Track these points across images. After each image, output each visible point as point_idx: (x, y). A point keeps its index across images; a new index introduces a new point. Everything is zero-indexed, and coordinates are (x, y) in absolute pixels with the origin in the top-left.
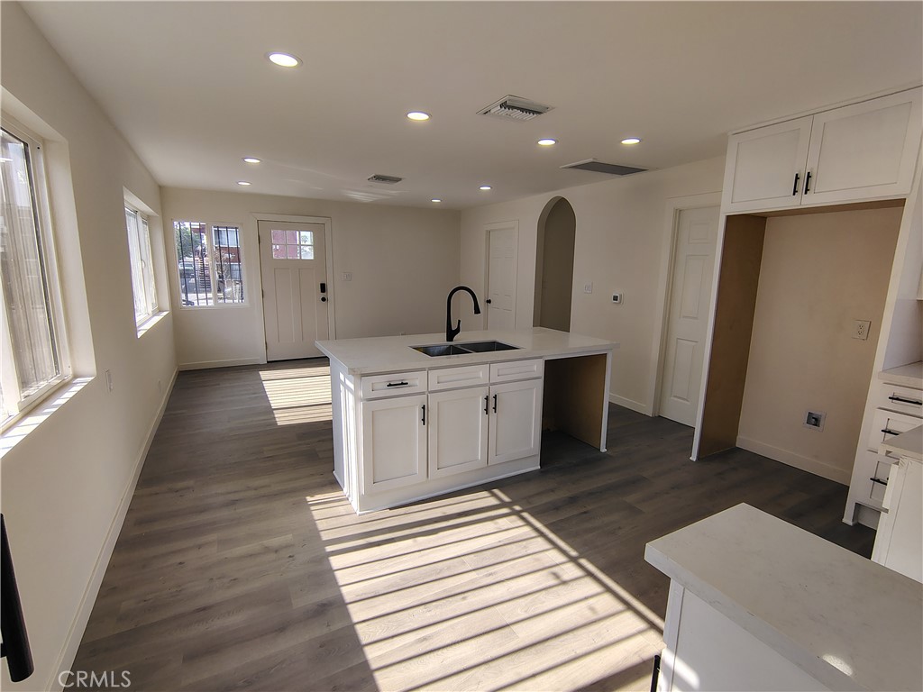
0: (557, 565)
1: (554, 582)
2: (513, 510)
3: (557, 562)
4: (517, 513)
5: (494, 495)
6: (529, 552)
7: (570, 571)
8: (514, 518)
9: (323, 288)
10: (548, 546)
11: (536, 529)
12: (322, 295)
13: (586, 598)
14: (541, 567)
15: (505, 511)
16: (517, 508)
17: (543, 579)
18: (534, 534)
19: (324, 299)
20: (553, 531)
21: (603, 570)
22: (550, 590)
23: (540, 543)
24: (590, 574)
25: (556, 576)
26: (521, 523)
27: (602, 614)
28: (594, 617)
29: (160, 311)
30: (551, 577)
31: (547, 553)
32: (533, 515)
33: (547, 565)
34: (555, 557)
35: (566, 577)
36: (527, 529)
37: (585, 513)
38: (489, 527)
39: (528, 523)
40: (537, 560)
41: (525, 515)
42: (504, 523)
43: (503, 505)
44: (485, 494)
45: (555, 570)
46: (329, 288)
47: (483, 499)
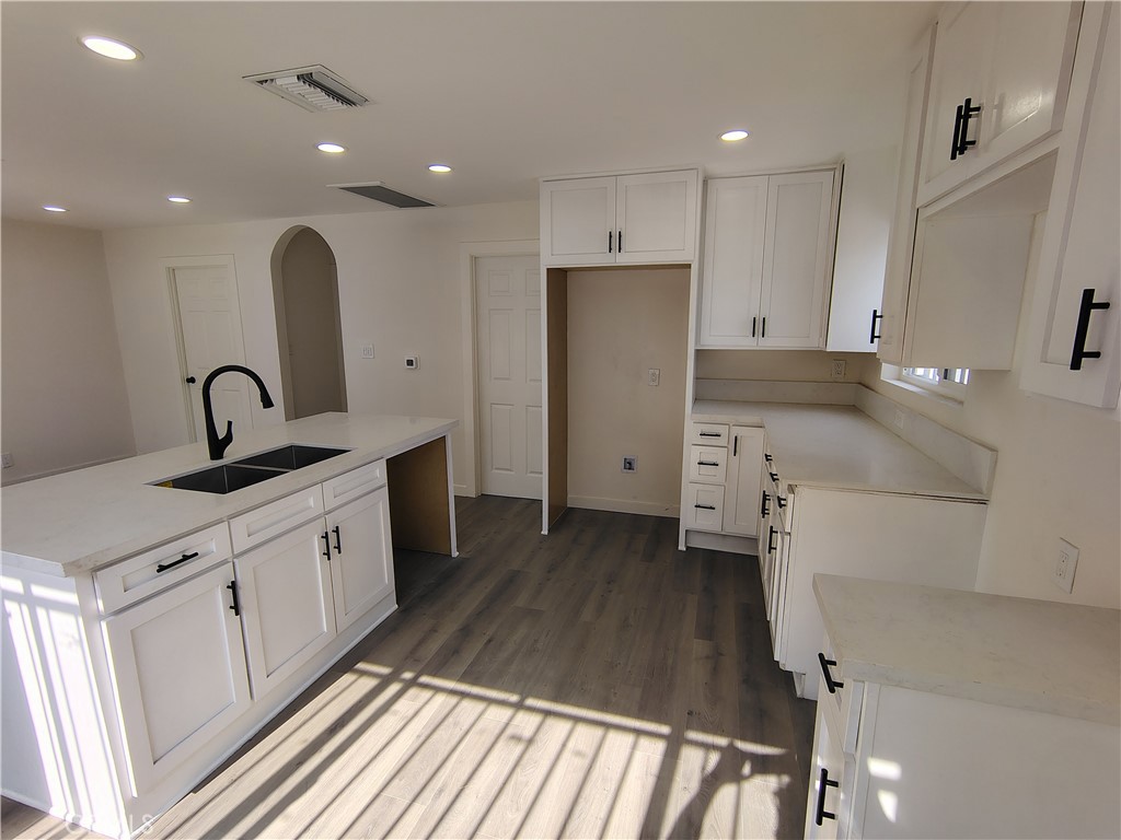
0: (507, 725)
1: (519, 748)
2: (403, 680)
3: (505, 720)
4: (413, 683)
5: (363, 673)
6: (465, 727)
7: (526, 723)
8: (413, 691)
10: (480, 706)
11: (453, 692)
13: (564, 745)
14: (492, 739)
15: (394, 688)
16: (408, 675)
17: (505, 754)
18: (454, 700)
20: (475, 683)
21: (556, 699)
22: (523, 762)
23: (469, 709)
24: (547, 713)
25: (516, 738)
26: (427, 694)
27: (590, 753)
28: (586, 762)
30: (512, 743)
31: (486, 715)
32: (435, 674)
33: (497, 731)
34: (498, 715)
35: (527, 734)
36: (440, 698)
37: (490, 641)
38: (388, 723)
39: (437, 689)
40: (482, 732)
41: (424, 679)
42: (404, 706)
43: (385, 682)
44: (347, 678)
45: (509, 731)
47: (351, 688)
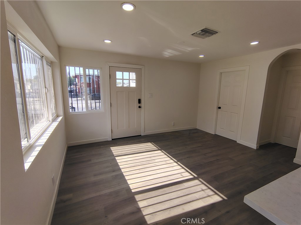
9: (140, 101)
12: (139, 105)
19: (140, 107)
29: (58, 116)
46: (142, 101)
